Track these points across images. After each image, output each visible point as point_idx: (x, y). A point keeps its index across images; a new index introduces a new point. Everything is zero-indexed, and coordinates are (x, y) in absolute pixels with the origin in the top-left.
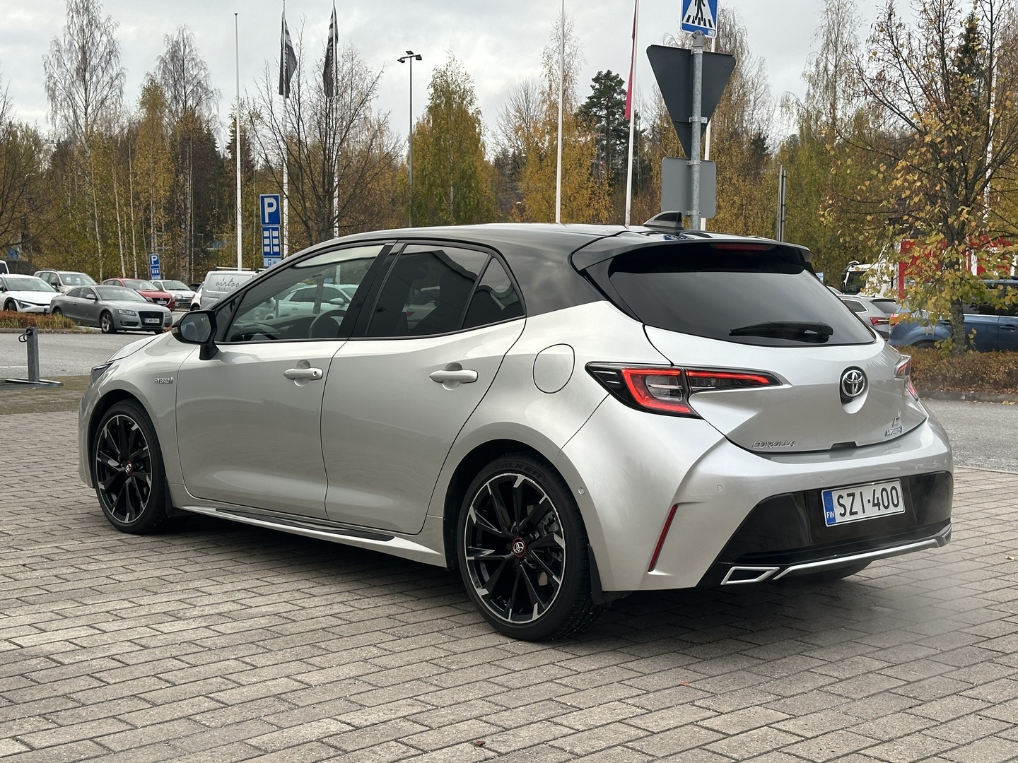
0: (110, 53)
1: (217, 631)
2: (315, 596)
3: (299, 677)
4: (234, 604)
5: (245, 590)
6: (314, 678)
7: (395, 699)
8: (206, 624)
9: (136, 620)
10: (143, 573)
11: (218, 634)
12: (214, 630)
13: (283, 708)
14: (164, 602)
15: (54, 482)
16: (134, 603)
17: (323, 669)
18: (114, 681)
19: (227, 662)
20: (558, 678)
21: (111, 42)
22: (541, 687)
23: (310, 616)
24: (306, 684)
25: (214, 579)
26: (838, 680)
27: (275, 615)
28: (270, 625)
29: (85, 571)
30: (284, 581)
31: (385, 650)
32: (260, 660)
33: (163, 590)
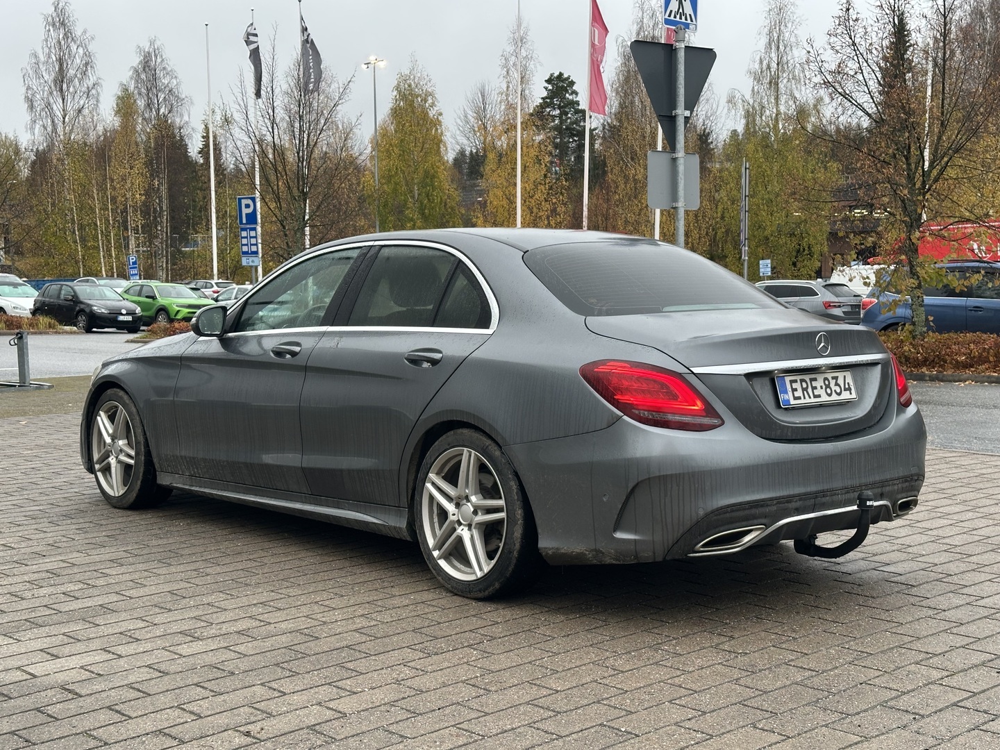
0: (87, 64)
3: (331, 705)
6: (346, 705)
7: (438, 728)
11: (239, 656)
15: (53, 489)
18: (136, 714)
21: (87, 54)
22: (589, 709)
24: (339, 712)
32: (287, 686)
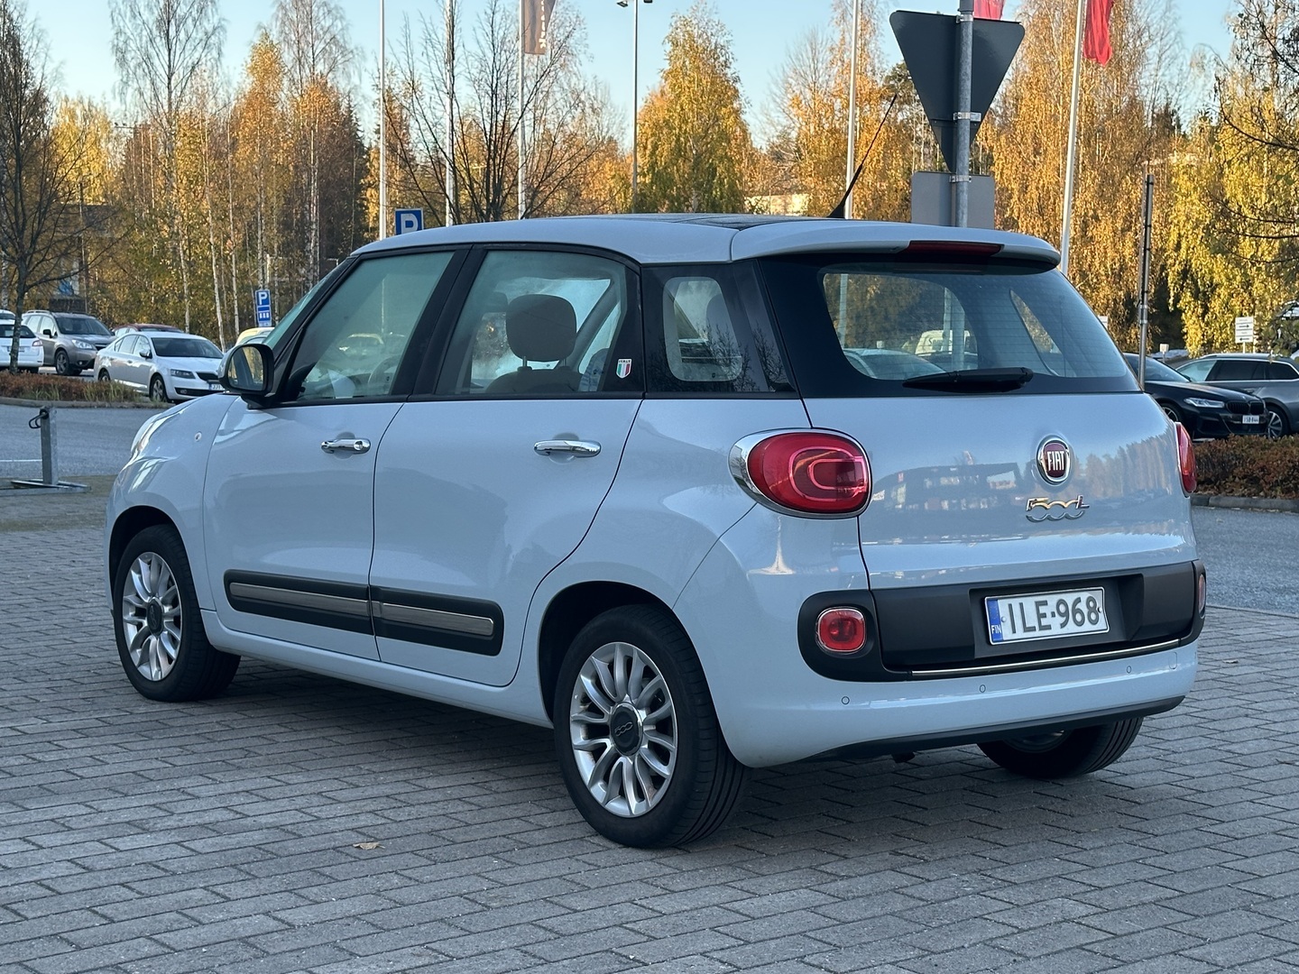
1: (191, 850)
2: (340, 802)
3: (280, 915)
4: (225, 812)
5: (247, 792)
6: (301, 915)
7: (400, 946)
8: (180, 839)
9: (88, 832)
10: (116, 766)
11: (191, 853)
12: (188, 848)
13: (246, 956)
14: (133, 808)
15: (37, 634)
16: (91, 807)
17: (317, 903)
18: (34, 915)
19: (190, 893)
20: (631, 922)
22: (602, 933)
23: (324, 830)
24: (288, 923)
25: (210, 776)
26: (1016, 931)
27: (277, 827)
28: (265, 842)
29: (40, 761)
30: (305, 780)
31: (410, 879)
32: (236, 891)
33: (136, 791)
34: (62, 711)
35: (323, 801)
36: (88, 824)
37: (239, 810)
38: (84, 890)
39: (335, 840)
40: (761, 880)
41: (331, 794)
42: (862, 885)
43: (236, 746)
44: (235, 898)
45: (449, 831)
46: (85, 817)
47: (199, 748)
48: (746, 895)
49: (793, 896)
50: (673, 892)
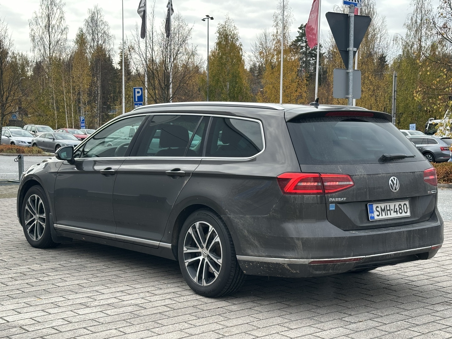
0: (61, 17)
1: (106, 314)
2: (156, 295)
4: (115, 299)
5: (121, 291)
8: (101, 310)
9: (66, 307)
12: (105, 313)
14: (81, 298)
16: (65, 298)
17: (160, 335)
19: (111, 331)
21: (62, 12)
23: (154, 306)
25: (106, 285)
28: (133, 310)
29: (42, 281)
30: (141, 287)
31: (192, 325)
33: (80, 291)
34: (45, 262)
35: (150, 294)
36: (65, 304)
37: (120, 298)
38: (70, 330)
39: (159, 310)
40: (323, 324)
41: (153, 292)
42: (361, 326)
43: (112, 274)
44: (128, 333)
45: (200, 306)
46: (64, 302)
47: (99, 275)
48: (320, 330)
49: (338, 331)
50: (292, 329)
